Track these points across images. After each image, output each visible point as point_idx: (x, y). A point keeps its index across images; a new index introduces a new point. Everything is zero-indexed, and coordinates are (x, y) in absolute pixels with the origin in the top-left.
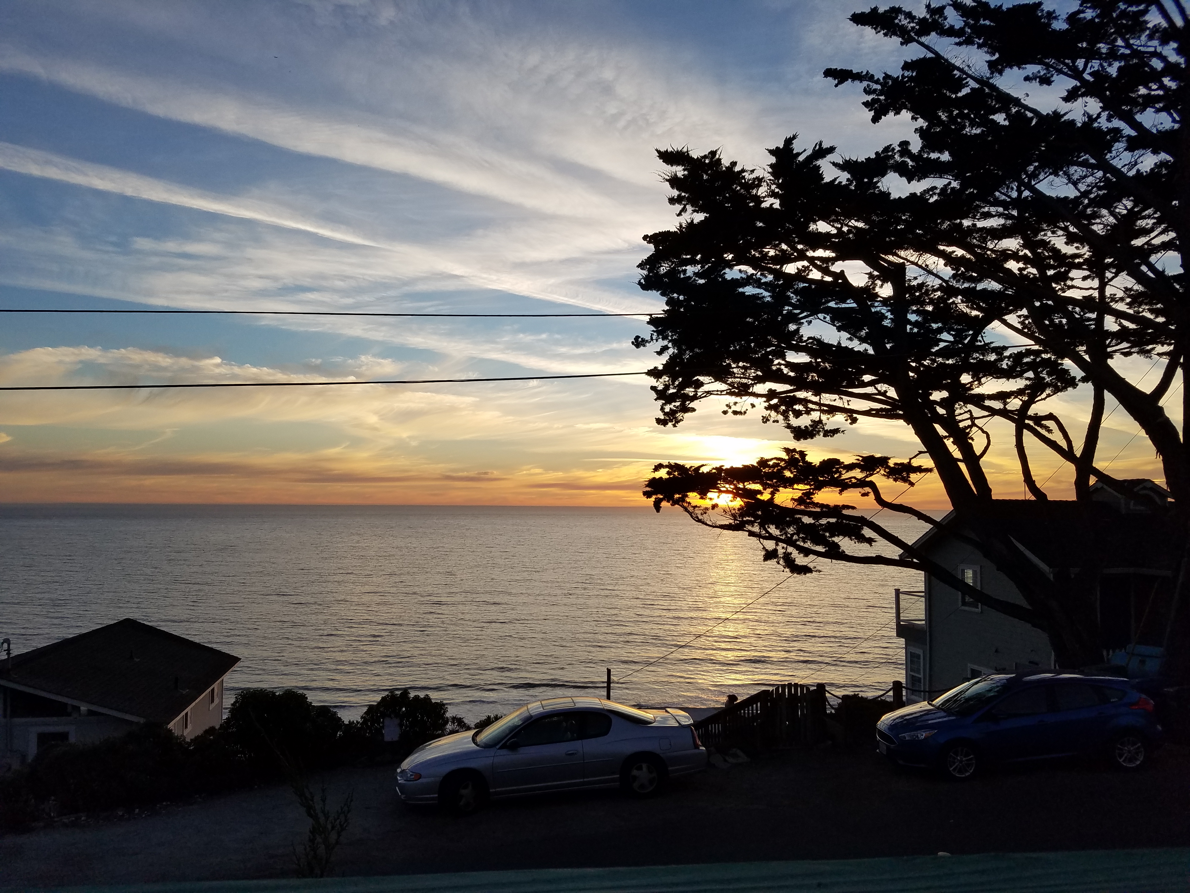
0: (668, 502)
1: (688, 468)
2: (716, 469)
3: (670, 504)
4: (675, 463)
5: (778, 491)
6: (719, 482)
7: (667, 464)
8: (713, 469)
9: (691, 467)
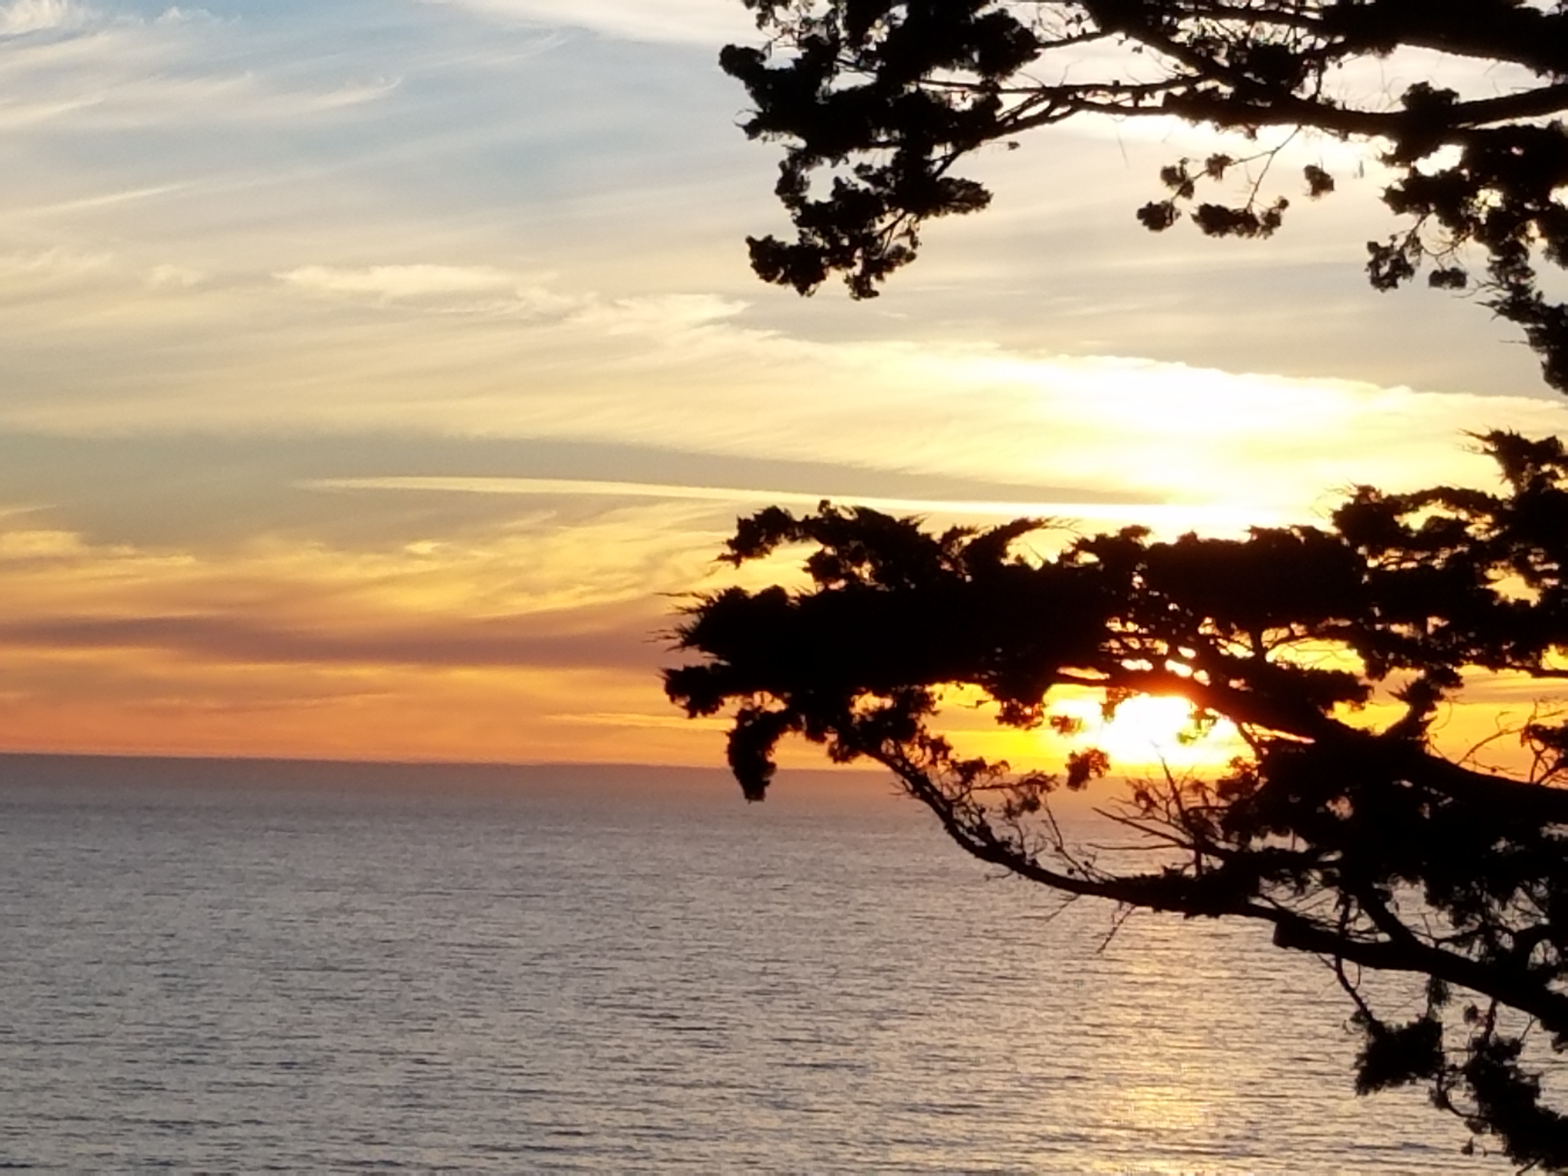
0: (815, 735)
1: (937, 537)
2: (1101, 545)
3: (824, 748)
4: (863, 512)
5: (1455, 681)
6: (1115, 626)
7: (814, 514)
8: (1083, 545)
9: (954, 534)
